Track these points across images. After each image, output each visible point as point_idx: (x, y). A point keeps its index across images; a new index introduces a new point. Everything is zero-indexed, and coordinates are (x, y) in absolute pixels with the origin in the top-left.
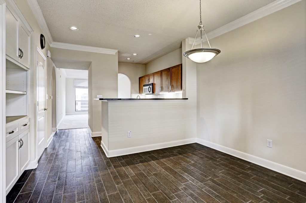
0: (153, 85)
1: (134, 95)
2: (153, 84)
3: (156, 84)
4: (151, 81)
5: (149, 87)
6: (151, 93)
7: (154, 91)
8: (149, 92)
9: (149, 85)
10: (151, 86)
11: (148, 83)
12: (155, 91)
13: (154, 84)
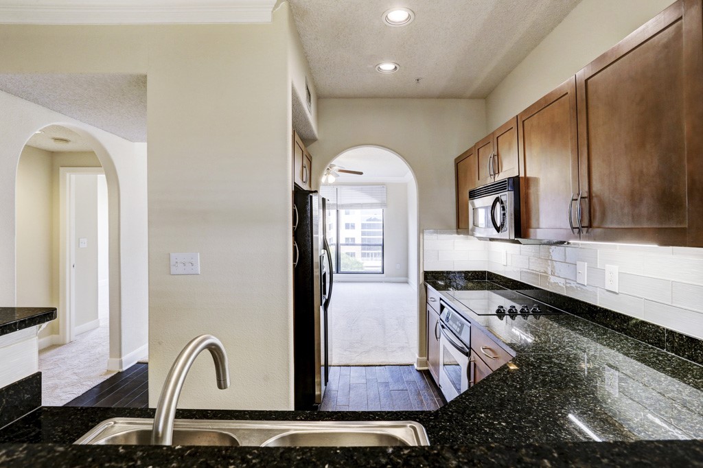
0: (518, 186)
1: (435, 236)
2: (522, 183)
3: (536, 180)
4: (510, 169)
5: (497, 200)
6: (509, 233)
7: (528, 226)
8: (498, 230)
9: (499, 187)
10: (507, 196)
11: (490, 181)
12: (533, 222)
13: (527, 180)
